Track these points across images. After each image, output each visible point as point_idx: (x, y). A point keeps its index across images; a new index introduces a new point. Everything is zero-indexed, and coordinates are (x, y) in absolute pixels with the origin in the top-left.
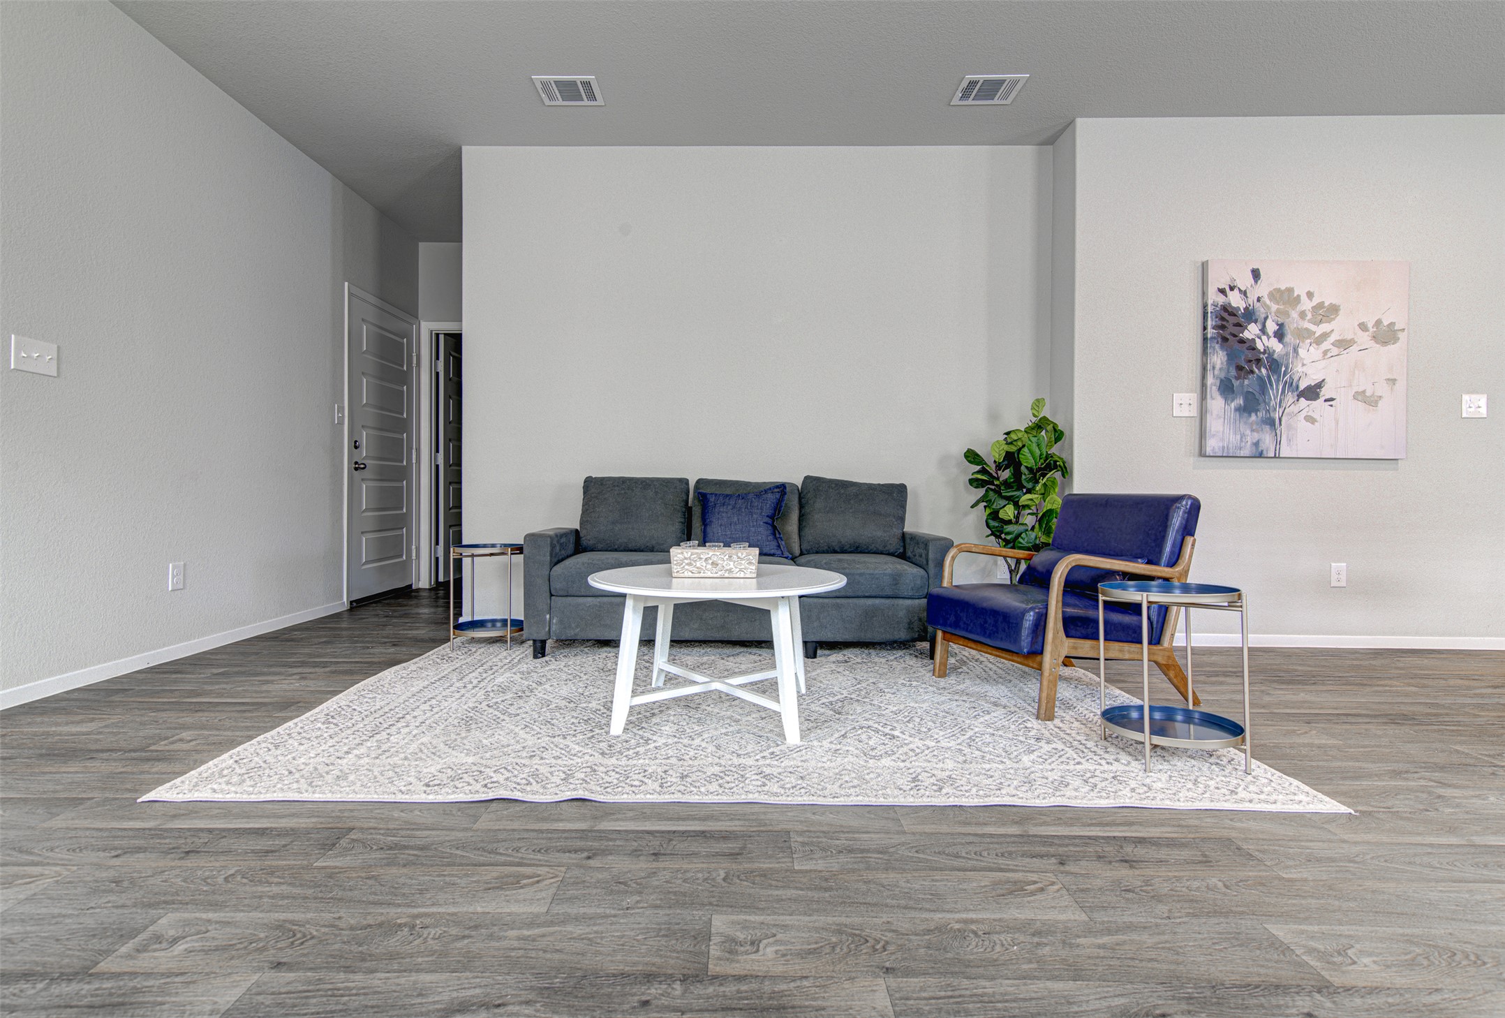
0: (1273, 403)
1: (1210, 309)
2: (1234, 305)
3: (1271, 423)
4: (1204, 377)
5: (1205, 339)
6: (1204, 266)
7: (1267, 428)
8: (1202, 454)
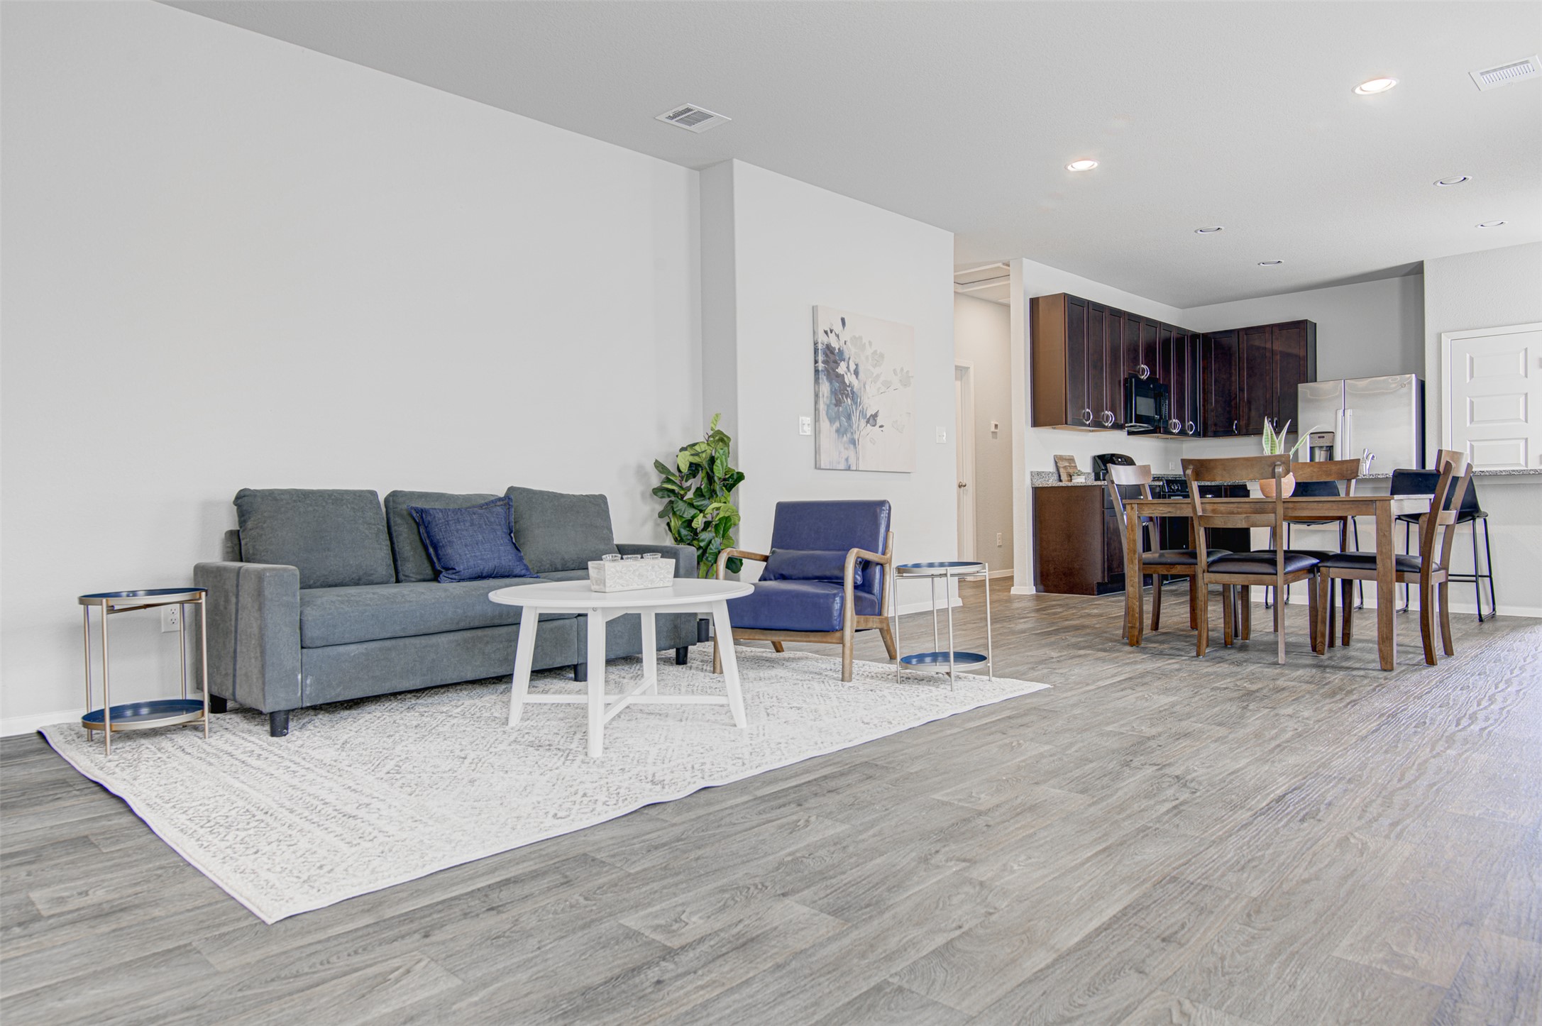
0: (854, 427)
1: (820, 346)
2: (833, 345)
3: (853, 442)
4: (816, 403)
5: (817, 371)
6: (814, 310)
7: (852, 446)
8: (817, 467)
